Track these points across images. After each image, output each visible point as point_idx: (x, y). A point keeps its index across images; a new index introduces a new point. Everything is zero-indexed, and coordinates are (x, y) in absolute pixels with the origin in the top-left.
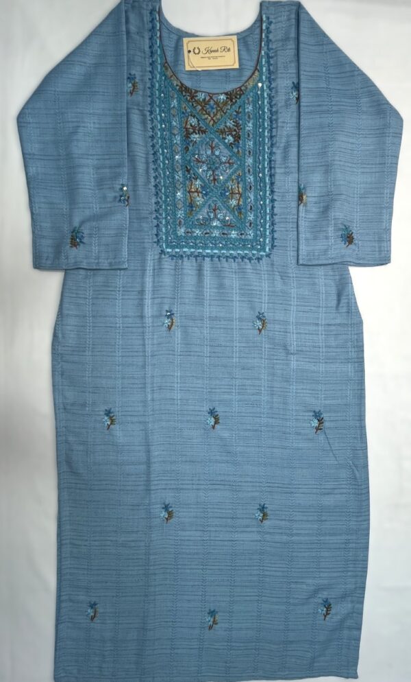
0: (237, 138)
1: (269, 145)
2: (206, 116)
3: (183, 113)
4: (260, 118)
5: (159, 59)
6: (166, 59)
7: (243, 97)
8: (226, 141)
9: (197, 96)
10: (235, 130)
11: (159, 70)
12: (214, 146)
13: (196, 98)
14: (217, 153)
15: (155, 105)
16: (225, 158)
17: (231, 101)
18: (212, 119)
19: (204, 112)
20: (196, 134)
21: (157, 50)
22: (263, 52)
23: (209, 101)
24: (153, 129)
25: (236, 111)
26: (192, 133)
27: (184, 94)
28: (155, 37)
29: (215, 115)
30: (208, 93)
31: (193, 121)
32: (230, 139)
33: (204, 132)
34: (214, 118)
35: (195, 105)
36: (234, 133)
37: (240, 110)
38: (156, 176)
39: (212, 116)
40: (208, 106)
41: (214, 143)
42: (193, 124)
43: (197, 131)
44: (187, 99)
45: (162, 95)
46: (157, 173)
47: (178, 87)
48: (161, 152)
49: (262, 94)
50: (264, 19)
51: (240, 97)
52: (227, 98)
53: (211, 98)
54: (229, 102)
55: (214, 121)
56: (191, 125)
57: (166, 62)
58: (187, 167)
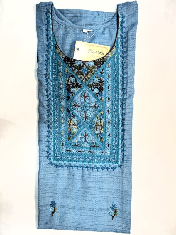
0: (101, 90)
1: (122, 94)
2: (81, 76)
3: (66, 75)
4: (116, 76)
5: (52, 42)
6: (56, 42)
7: (104, 63)
8: (94, 92)
9: (75, 63)
10: (100, 85)
11: (52, 49)
12: (86, 95)
13: (74, 65)
14: (87, 100)
15: (49, 70)
16: (93, 104)
17: (97, 66)
18: (85, 78)
19: (80, 73)
20: (74, 88)
21: (51, 37)
22: (119, 35)
23: (83, 66)
24: (47, 85)
25: (100, 72)
26: (72, 87)
27: (67, 62)
28: (49, 29)
29: (86, 75)
30: (82, 61)
31: (73, 80)
32: (96, 91)
33: (80, 86)
34: (86, 77)
35: (74, 69)
36: (99, 86)
37: (103, 72)
38: (49, 115)
39: (85, 76)
40: (82, 69)
41: (86, 94)
42: (73, 81)
43: (75, 86)
44: (68, 65)
45: (54, 64)
46: (49, 113)
47: (63, 59)
48: (52, 100)
49: (117, 61)
50: (120, 15)
51: (103, 63)
52: (95, 64)
53: (84, 64)
54: (96, 67)
55: (86, 79)
56: (71, 82)
57: (57, 44)
58: (68, 109)
